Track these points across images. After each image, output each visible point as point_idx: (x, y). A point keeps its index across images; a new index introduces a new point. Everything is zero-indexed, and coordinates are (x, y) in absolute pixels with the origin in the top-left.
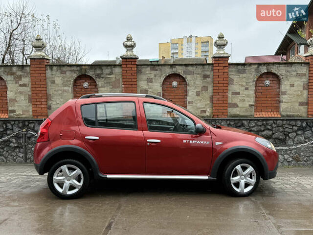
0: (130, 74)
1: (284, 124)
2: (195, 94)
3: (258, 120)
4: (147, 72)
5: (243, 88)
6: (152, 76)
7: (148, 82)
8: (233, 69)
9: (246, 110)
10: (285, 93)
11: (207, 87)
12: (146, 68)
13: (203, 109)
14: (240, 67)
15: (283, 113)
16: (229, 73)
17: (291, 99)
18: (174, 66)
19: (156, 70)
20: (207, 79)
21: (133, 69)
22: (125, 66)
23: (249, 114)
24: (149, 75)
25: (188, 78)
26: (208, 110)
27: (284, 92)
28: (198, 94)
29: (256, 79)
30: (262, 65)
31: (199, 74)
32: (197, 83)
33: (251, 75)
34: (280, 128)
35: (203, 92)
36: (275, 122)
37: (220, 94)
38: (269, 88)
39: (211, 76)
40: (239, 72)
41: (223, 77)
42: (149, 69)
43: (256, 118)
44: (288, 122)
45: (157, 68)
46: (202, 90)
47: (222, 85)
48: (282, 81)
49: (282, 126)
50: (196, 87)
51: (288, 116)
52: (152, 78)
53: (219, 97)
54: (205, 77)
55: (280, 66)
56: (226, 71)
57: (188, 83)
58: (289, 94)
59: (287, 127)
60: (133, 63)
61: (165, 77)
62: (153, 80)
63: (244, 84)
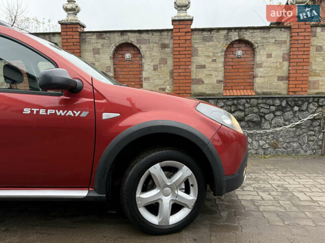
0: (72, 44)
1: (259, 104)
2: (152, 68)
3: (228, 99)
4: (93, 41)
5: (210, 60)
6: (99, 46)
7: (94, 54)
8: (197, 36)
9: (213, 88)
10: (260, 66)
11: (166, 59)
12: (91, 36)
13: (162, 87)
14: (205, 33)
15: (259, 91)
16: (193, 41)
17: (267, 73)
18: (125, 33)
19: (104, 39)
20: (166, 49)
21: (75, 37)
22: (65, 33)
23: (216, 92)
24: (95, 45)
25: (143, 48)
26: (168, 87)
27: (259, 64)
28: (155, 68)
29: (225, 49)
30: (233, 31)
31: (156, 43)
32: (154, 54)
33: (219, 44)
34: (254, 108)
35: (162, 65)
36: (248, 101)
37: (181, 67)
38: (241, 60)
39: (171, 46)
40: (205, 40)
41: (184, 45)
42: (94, 37)
43: (226, 97)
44: (264, 101)
45: (104, 35)
46: (160, 63)
47: (184, 56)
48: (257, 50)
49: (257, 106)
50: (152, 59)
51: (264, 93)
52: (99, 49)
53: (180, 71)
54: (164, 46)
55: (255, 31)
56: (189, 37)
57: (143, 55)
58: (265, 67)
59: (262, 107)
60: (74, 30)
61: (114, 47)
62: (101, 52)
63: (211, 54)
